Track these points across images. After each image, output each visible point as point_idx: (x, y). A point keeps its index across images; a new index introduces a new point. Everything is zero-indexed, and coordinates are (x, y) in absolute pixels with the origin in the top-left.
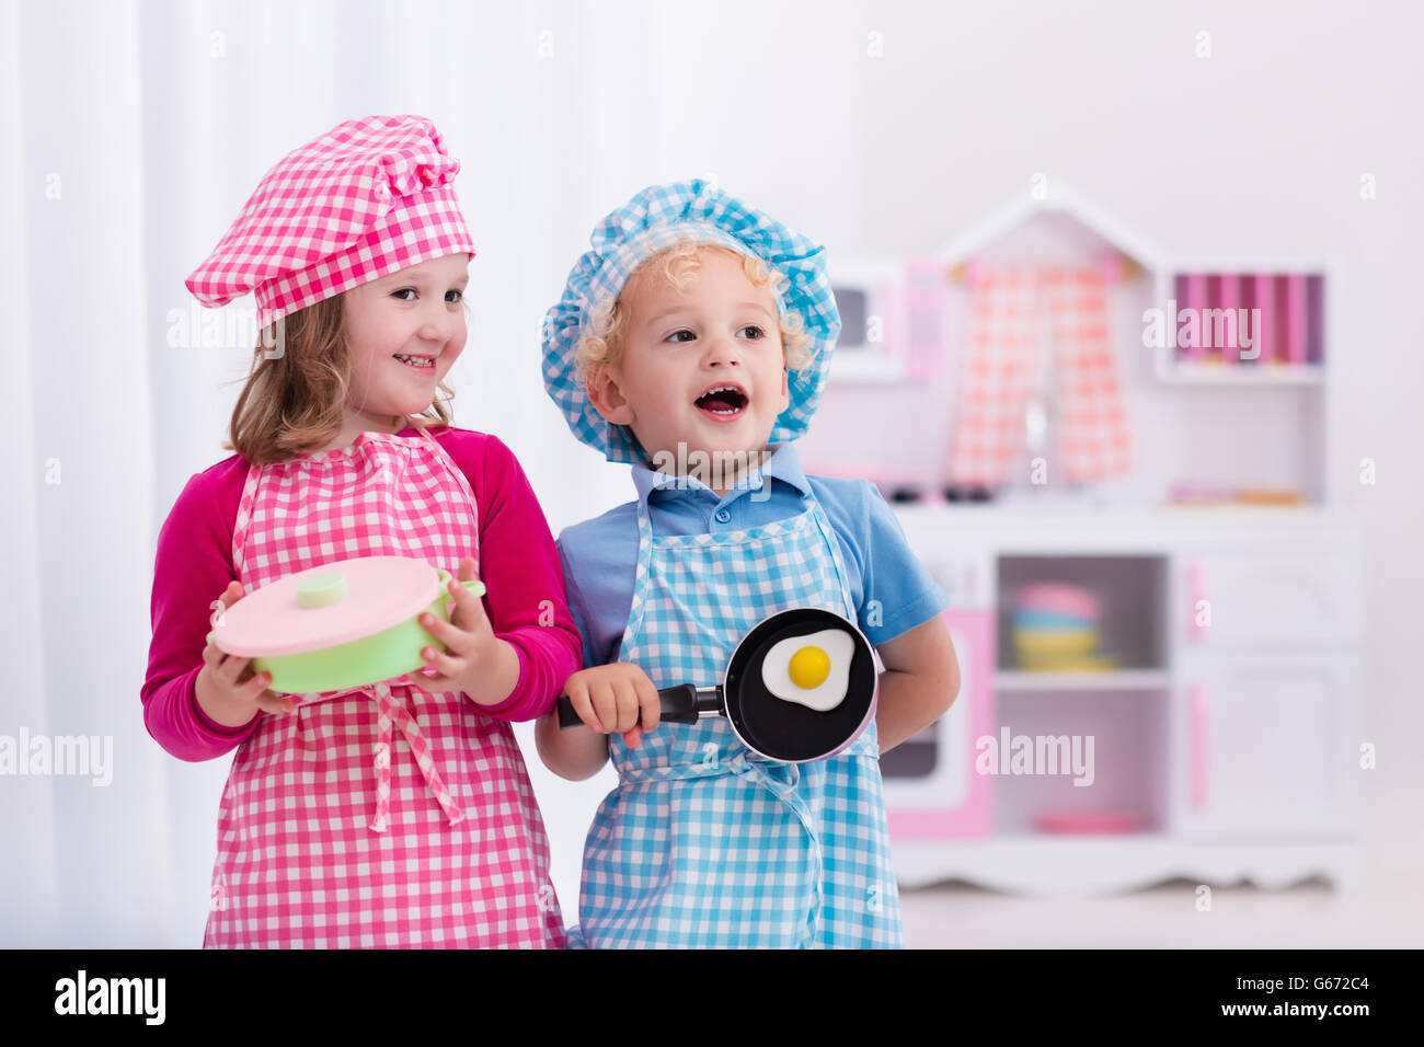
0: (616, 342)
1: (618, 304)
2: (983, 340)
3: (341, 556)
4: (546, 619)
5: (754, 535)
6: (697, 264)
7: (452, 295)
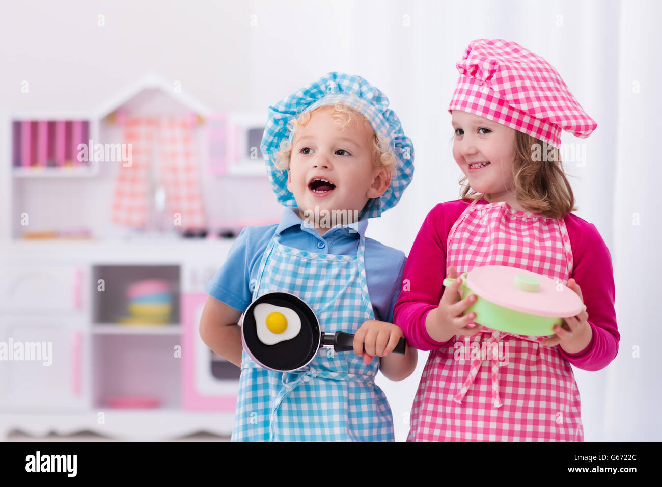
0: (376, 156)
1: (375, 136)
2: (187, 155)
3: (517, 265)
4: (407, 288)
5: (305, 255)
6: (335, 116)
7: (460, 132)
